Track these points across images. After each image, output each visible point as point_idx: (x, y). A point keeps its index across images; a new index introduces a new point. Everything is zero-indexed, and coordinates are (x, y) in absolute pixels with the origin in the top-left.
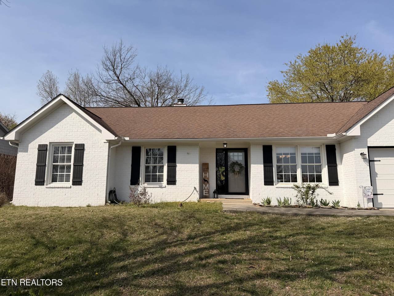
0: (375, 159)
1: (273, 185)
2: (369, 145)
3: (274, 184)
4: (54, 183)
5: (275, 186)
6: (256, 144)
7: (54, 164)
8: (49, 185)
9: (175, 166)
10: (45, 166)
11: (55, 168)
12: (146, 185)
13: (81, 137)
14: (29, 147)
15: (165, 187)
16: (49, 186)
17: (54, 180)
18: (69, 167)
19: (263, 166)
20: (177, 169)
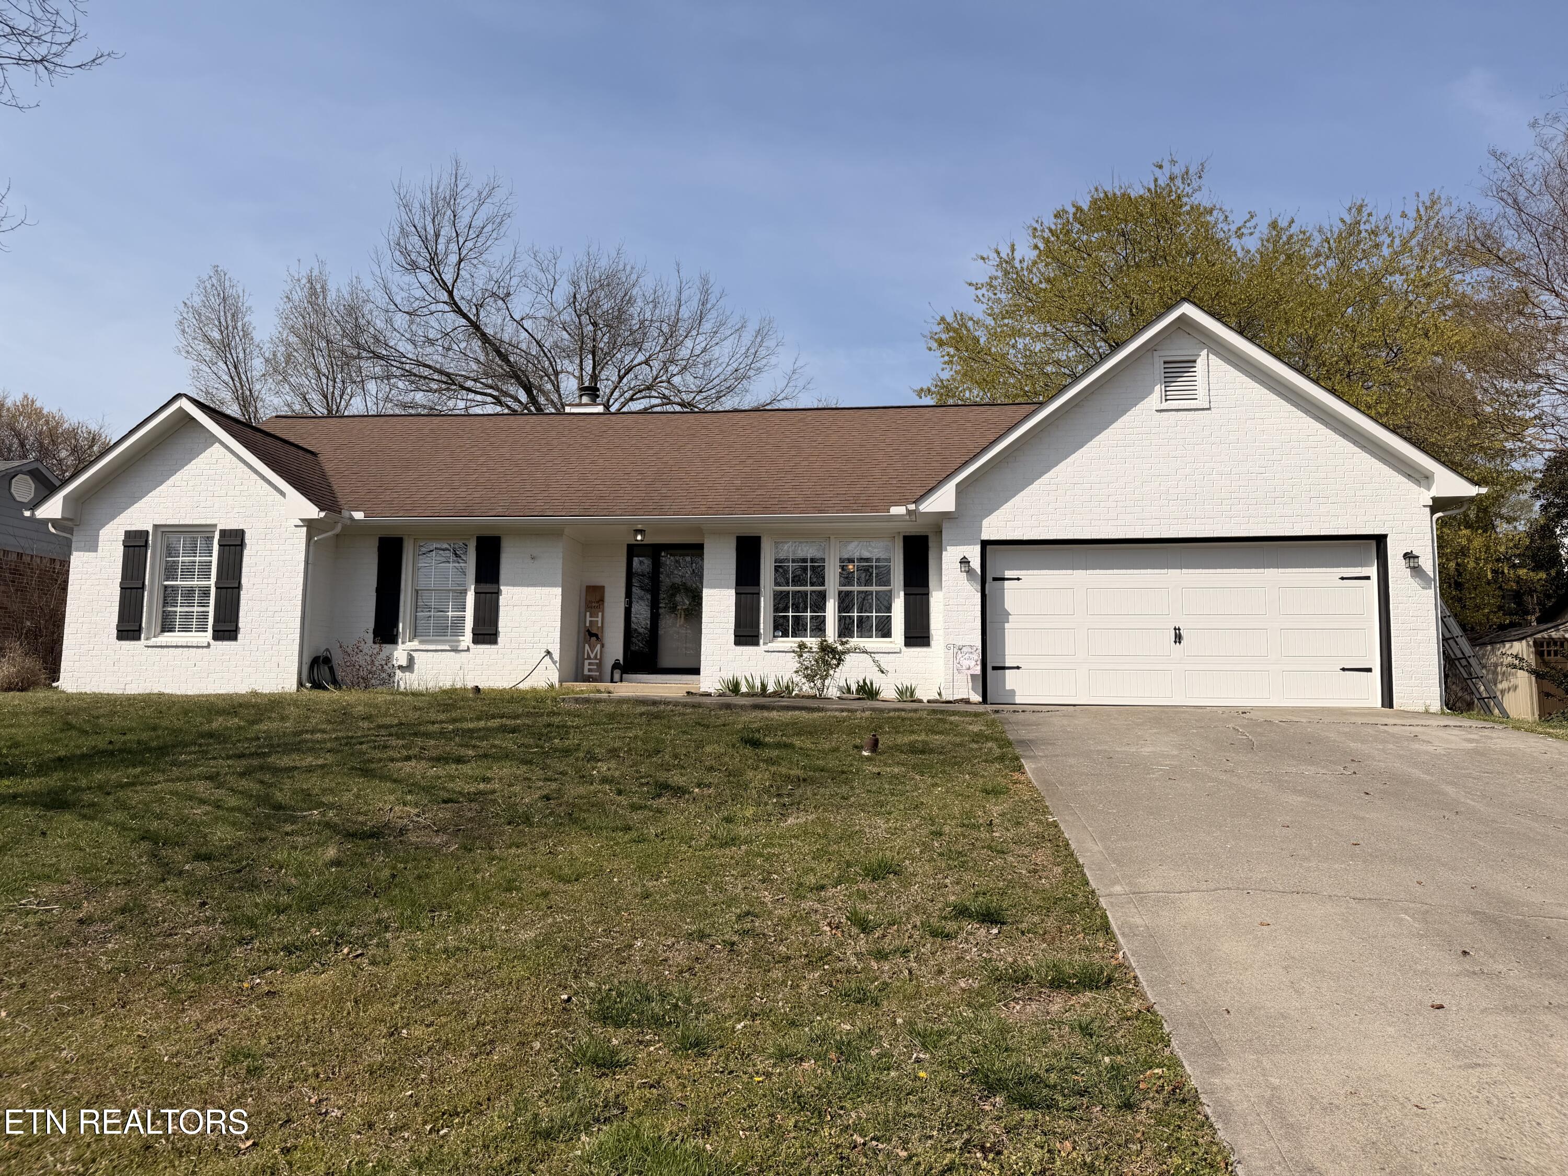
0: (1008, 574)
1: (757, 644)
2: (985, 536)
3: (761, 642)
4: (166, 634)
5: (762, 647)
6: (719, 532)
7: (166, 583)
8: (153, 639)
9: (498, 593)
10: (143, 587)
11: (168, 596)
12: (415, 644)
13: (236, 510)
14: (101, 538)
15: (468, 650)
16: (153, 641)
17: (167, 626)
18: (205, 592)
19: (733, 592)
20: (502, 600)
